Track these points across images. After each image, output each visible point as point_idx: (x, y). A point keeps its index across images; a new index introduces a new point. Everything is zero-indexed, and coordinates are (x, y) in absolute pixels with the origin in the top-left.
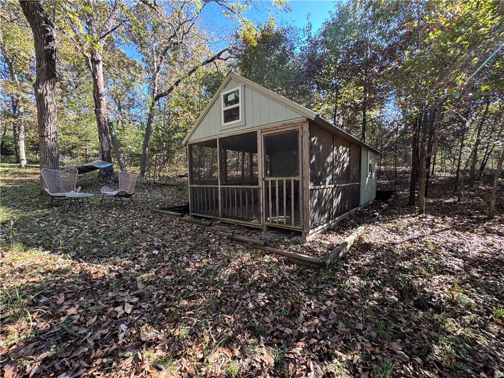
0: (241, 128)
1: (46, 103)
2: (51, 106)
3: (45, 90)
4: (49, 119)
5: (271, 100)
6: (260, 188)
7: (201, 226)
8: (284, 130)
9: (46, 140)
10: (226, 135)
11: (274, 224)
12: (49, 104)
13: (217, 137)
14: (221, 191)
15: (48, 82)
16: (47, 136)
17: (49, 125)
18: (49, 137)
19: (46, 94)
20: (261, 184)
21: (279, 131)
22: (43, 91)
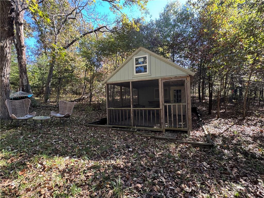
0: (147, 77)
1: (5, 53)
2: (9, 55)
3: (5, 44)
4: (6, 64)
5: (168, 64)
6: (161, 109)
7: (131, 132)
8: (175, 80)
9: (3, 79)
10: (137, 80)
11: (171, 128)
12: (8, 54)
13: (131, 81)
14: (133, 111)
15: (8, 38)
16: (4, 76)
17: (6, 68)
18: (5, 76)
19: (6, 47)
20: (162, 107)
21: (173, 80)
22: (4, 44)
